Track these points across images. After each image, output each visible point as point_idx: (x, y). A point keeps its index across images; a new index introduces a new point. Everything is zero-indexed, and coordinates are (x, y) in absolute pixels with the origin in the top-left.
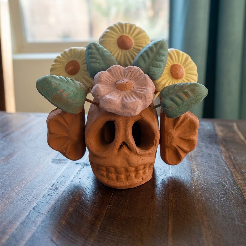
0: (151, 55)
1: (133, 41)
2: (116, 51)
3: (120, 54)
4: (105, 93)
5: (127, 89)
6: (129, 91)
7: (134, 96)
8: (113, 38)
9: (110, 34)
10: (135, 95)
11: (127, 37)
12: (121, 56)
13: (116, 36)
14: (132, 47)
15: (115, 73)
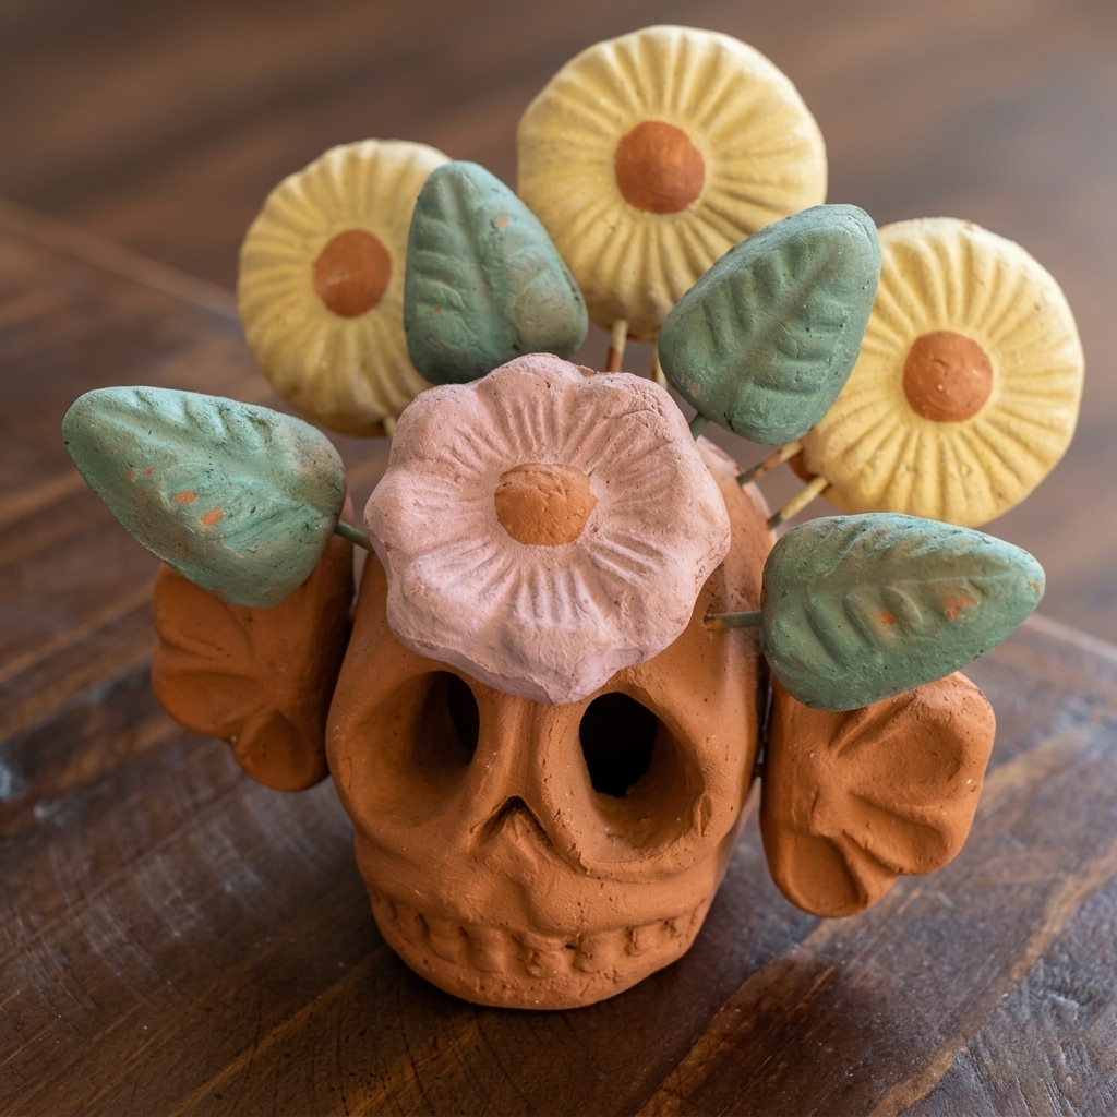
0: (758, 319)
1: (711, 166)
2: (601, 216)
3: (621, 237)
4: (428, 540)
5: (552, 538)
6: (562, 550)
7: (584, 593)
8: (597, 131)
9: (580, 108)
10: (590, 586)
11: (678, 135)
12: (626, 247)
13: (617, 121)
14: (698, 202)
15: (518, 412)
